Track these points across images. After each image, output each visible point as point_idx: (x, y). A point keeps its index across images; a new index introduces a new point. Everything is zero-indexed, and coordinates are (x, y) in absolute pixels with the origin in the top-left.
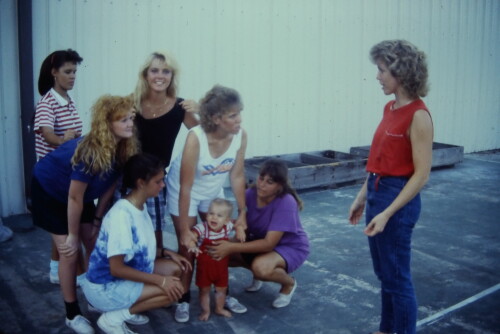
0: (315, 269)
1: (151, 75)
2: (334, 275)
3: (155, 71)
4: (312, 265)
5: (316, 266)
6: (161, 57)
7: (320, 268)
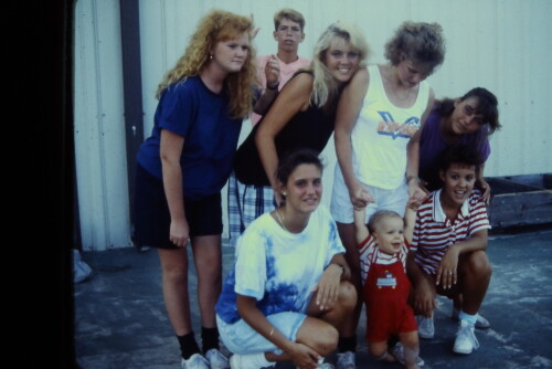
0: (502, 344)
1: (333, 60)
2: (527, 357)
3: (338, 53)
4: (499, 337)
5: (504, 341)
6: (345, 35)
7: (509, 344)
